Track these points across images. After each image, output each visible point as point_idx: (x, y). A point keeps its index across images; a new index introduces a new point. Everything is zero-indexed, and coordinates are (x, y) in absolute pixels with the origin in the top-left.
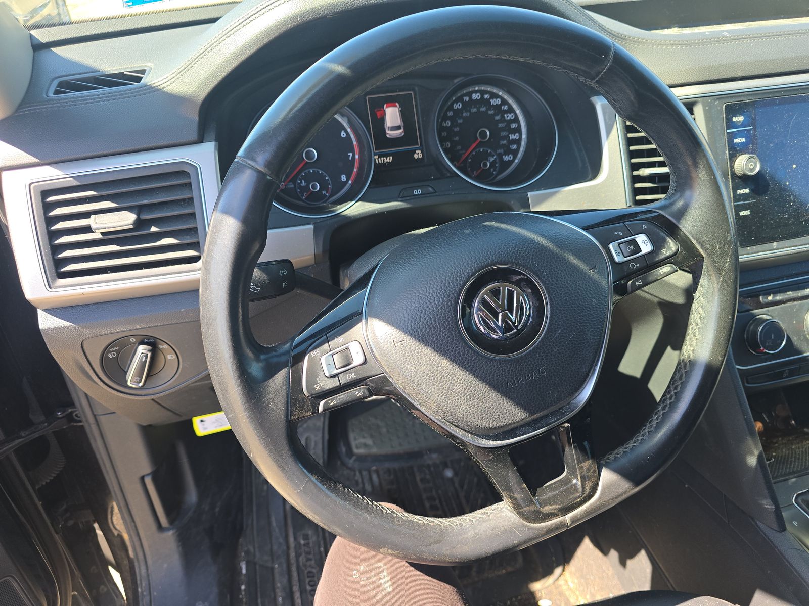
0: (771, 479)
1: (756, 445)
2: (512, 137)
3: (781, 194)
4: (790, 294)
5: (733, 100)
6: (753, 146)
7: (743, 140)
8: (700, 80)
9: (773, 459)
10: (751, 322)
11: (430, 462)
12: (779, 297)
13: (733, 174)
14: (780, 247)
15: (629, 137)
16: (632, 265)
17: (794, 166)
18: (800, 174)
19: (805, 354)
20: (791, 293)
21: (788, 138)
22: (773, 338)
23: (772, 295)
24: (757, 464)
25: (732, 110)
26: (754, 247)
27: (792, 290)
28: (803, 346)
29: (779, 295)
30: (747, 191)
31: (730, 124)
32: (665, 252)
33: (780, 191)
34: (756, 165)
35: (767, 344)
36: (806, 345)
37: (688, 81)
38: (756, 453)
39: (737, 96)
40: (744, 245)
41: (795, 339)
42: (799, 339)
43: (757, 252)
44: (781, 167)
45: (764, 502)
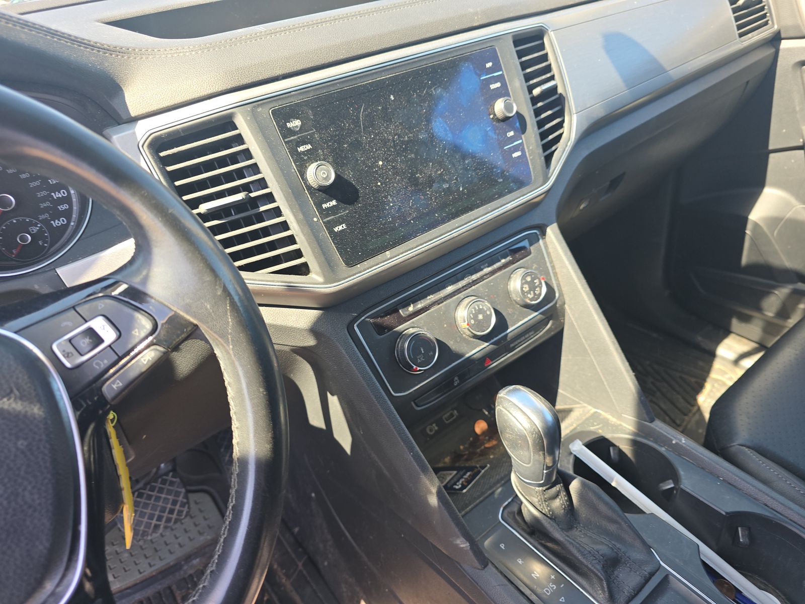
0: (459, 513)
1: (431, 481)
2: (57, 195)
3: (376, 197)
4: (431, 298)
5: (280, 103)
6: (323, 151)
7: (309, 147)
8: (229, 87)
9: (488, 465)
10: (398, 340)
11: (191, 572)
12: (420, 305)
13: (309, 188)
14: (395, 254)
15: (168, 170)
16: (97, 364)
17: (381, 163)
18: (389, 170)
19: (467, 355)
20: (431, 296)
21: (362, 134)
22: (423, 352)
23: (412, 305)
24: (438, 502)
25: (282, 115)
26: (365, 263)
27: (432, 293)
28: (462, 348)
29: (419, 302)
30: (334, 203)
31: (286, 132)
32: (137, 334)
33: (374, 194)
34: (329, 172)
35: (419, 361)
36: (465, 345)
37: (215, 91)
38: (434, 490)
39: (283, 98)
40: (351, 264)
41: (451, 344)
42: (456, 341)
43: (371, 268)
44: (366, 167)
45: (458, 542)
